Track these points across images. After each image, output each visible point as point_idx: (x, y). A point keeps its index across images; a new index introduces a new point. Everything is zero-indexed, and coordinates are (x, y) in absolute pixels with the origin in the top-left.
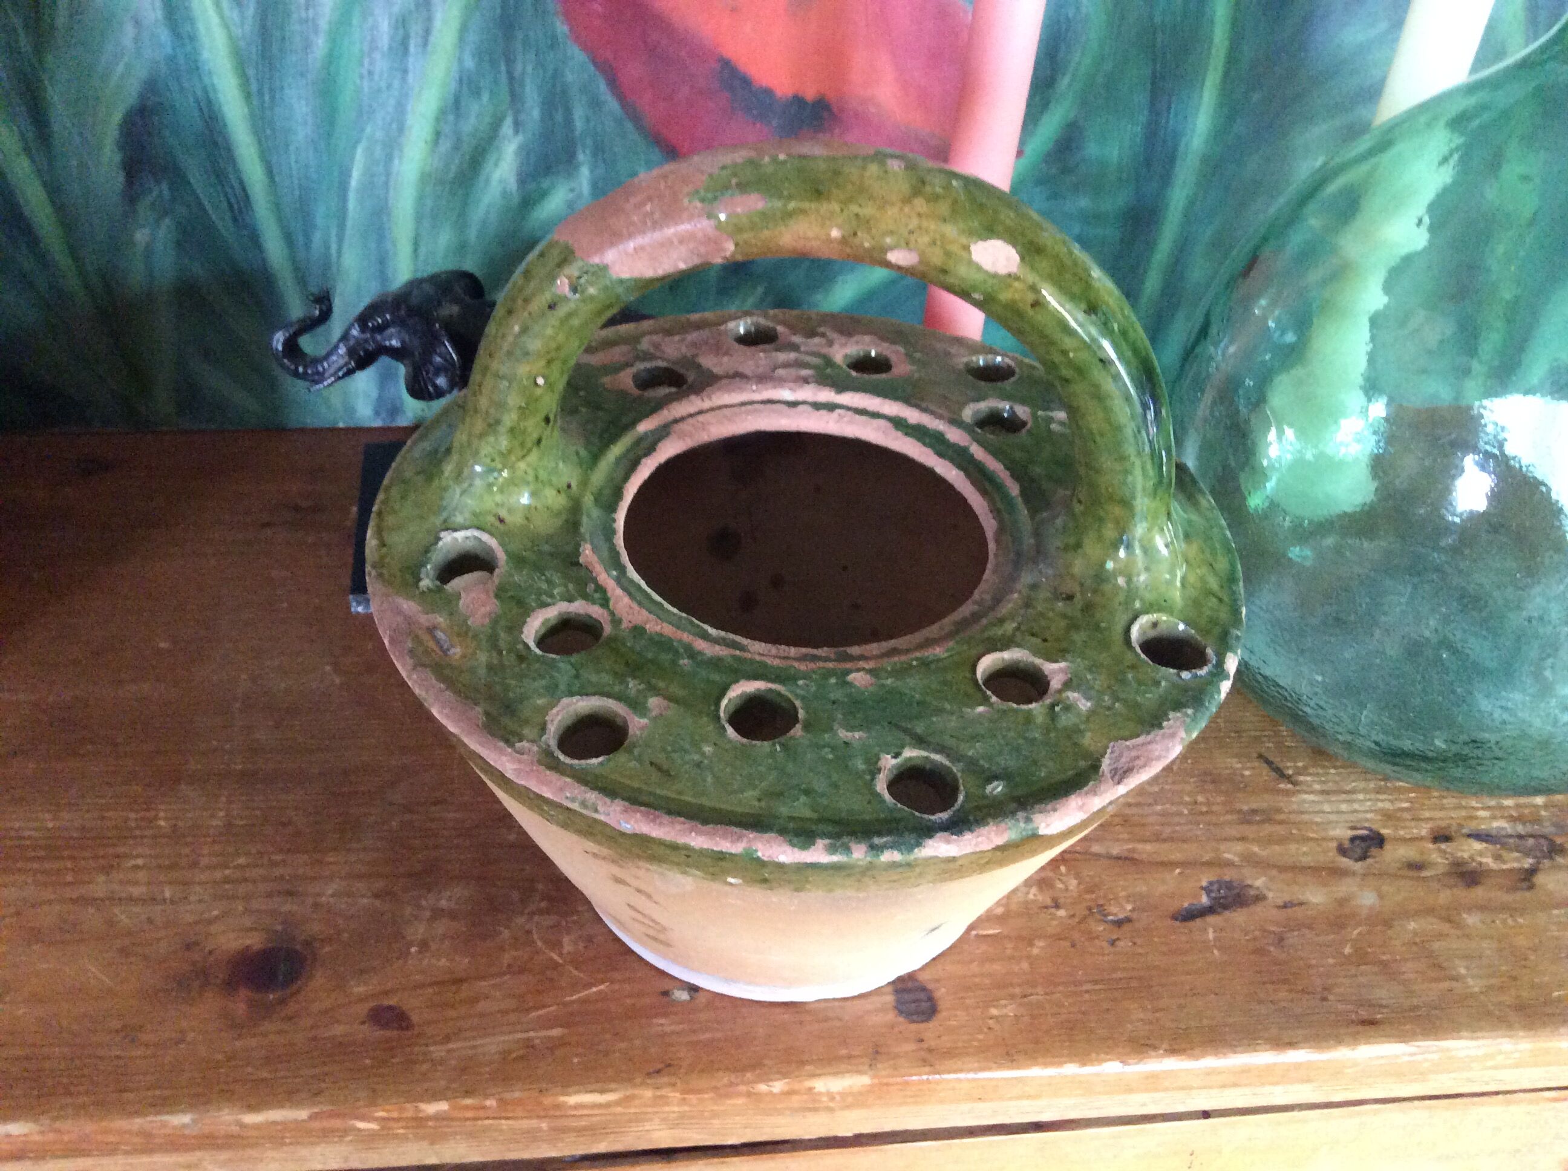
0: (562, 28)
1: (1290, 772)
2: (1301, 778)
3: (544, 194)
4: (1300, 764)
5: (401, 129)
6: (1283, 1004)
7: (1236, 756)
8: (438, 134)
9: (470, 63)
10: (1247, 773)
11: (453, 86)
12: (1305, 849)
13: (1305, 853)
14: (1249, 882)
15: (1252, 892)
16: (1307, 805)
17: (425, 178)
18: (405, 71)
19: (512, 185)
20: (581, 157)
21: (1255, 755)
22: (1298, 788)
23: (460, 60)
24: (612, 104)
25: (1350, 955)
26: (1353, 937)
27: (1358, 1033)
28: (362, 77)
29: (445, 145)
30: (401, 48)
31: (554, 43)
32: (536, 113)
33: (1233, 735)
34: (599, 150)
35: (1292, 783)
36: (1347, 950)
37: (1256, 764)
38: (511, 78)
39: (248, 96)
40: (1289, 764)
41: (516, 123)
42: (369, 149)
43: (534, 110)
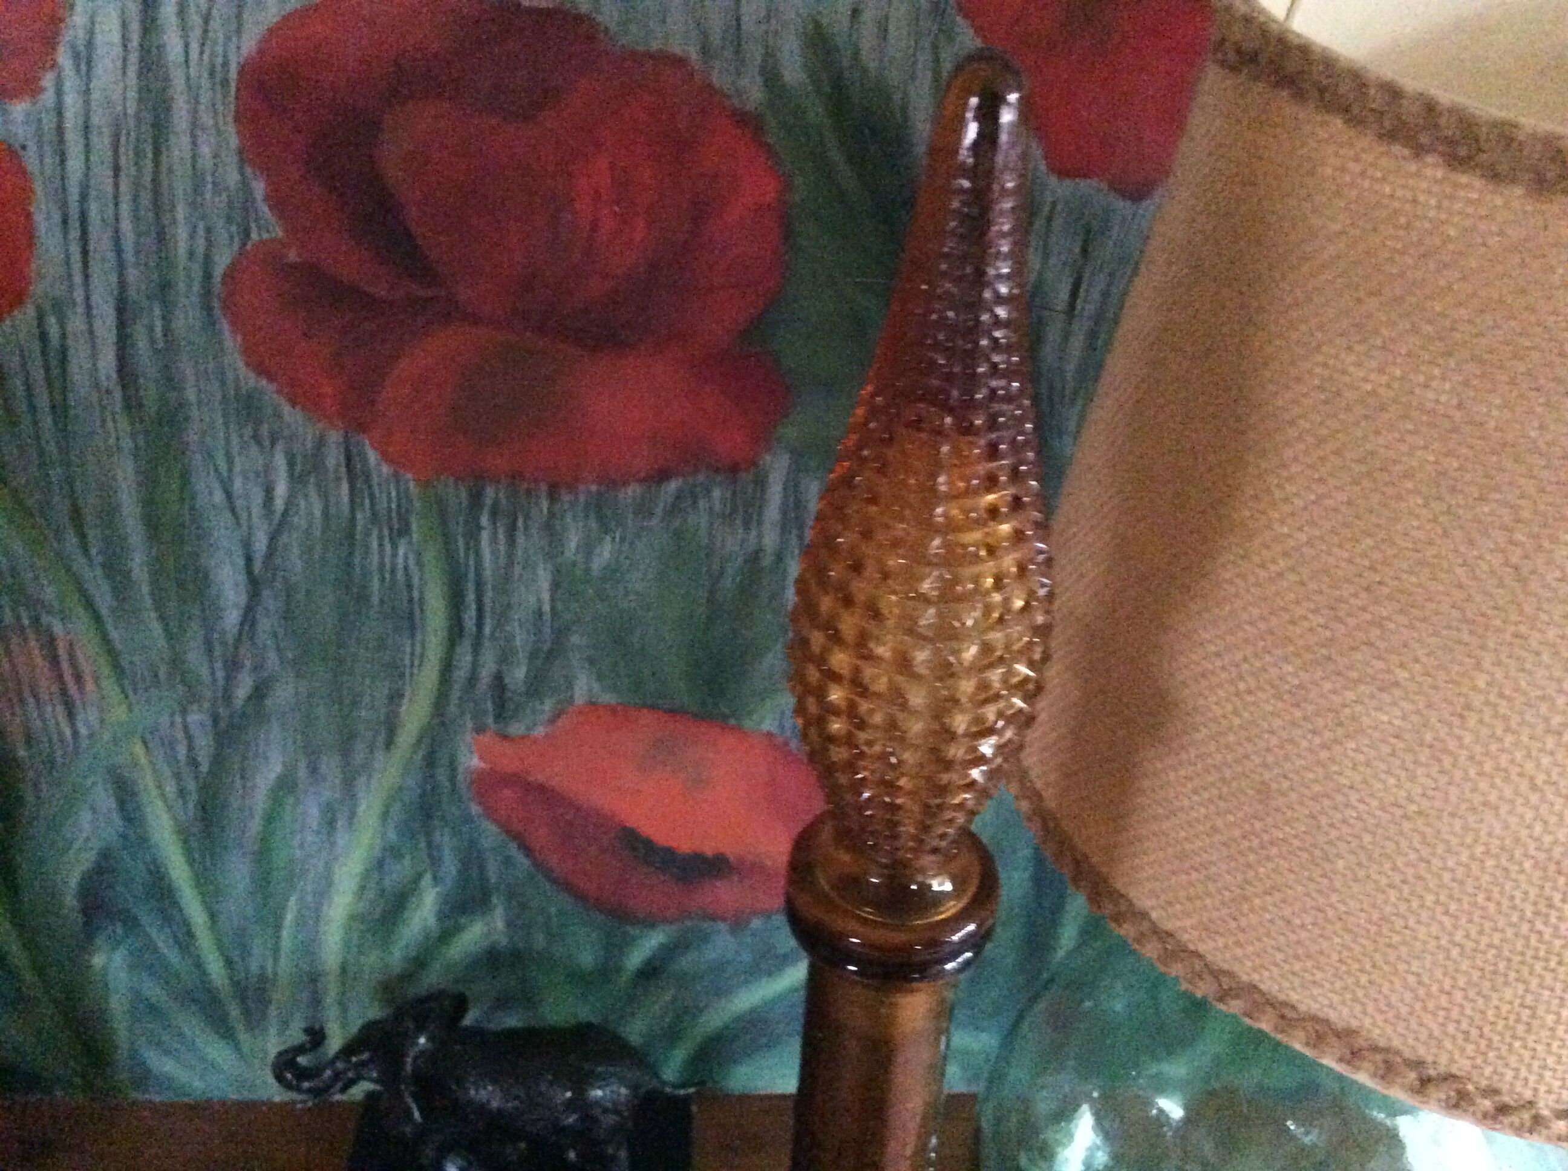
0: (475, 809)
3: (458, 929)
5: (330, 884)
8: (363, 888)
9: (392, 836)
11: (377, 853)
17: (352, 917)
18: (333, 844)
19: (432, 921)
20: (495, 900)
23: (384, 834)
24: (523, 861)
28: (293, 848)
29: (370, 895)
30: (330, 824)
31: (468, 819)
32: (453, 872)
34: (511, 895)
38: (429, 844)
39: (191, 862)
41: (435, 878)
42: (301, 899)
43: (450, 867)
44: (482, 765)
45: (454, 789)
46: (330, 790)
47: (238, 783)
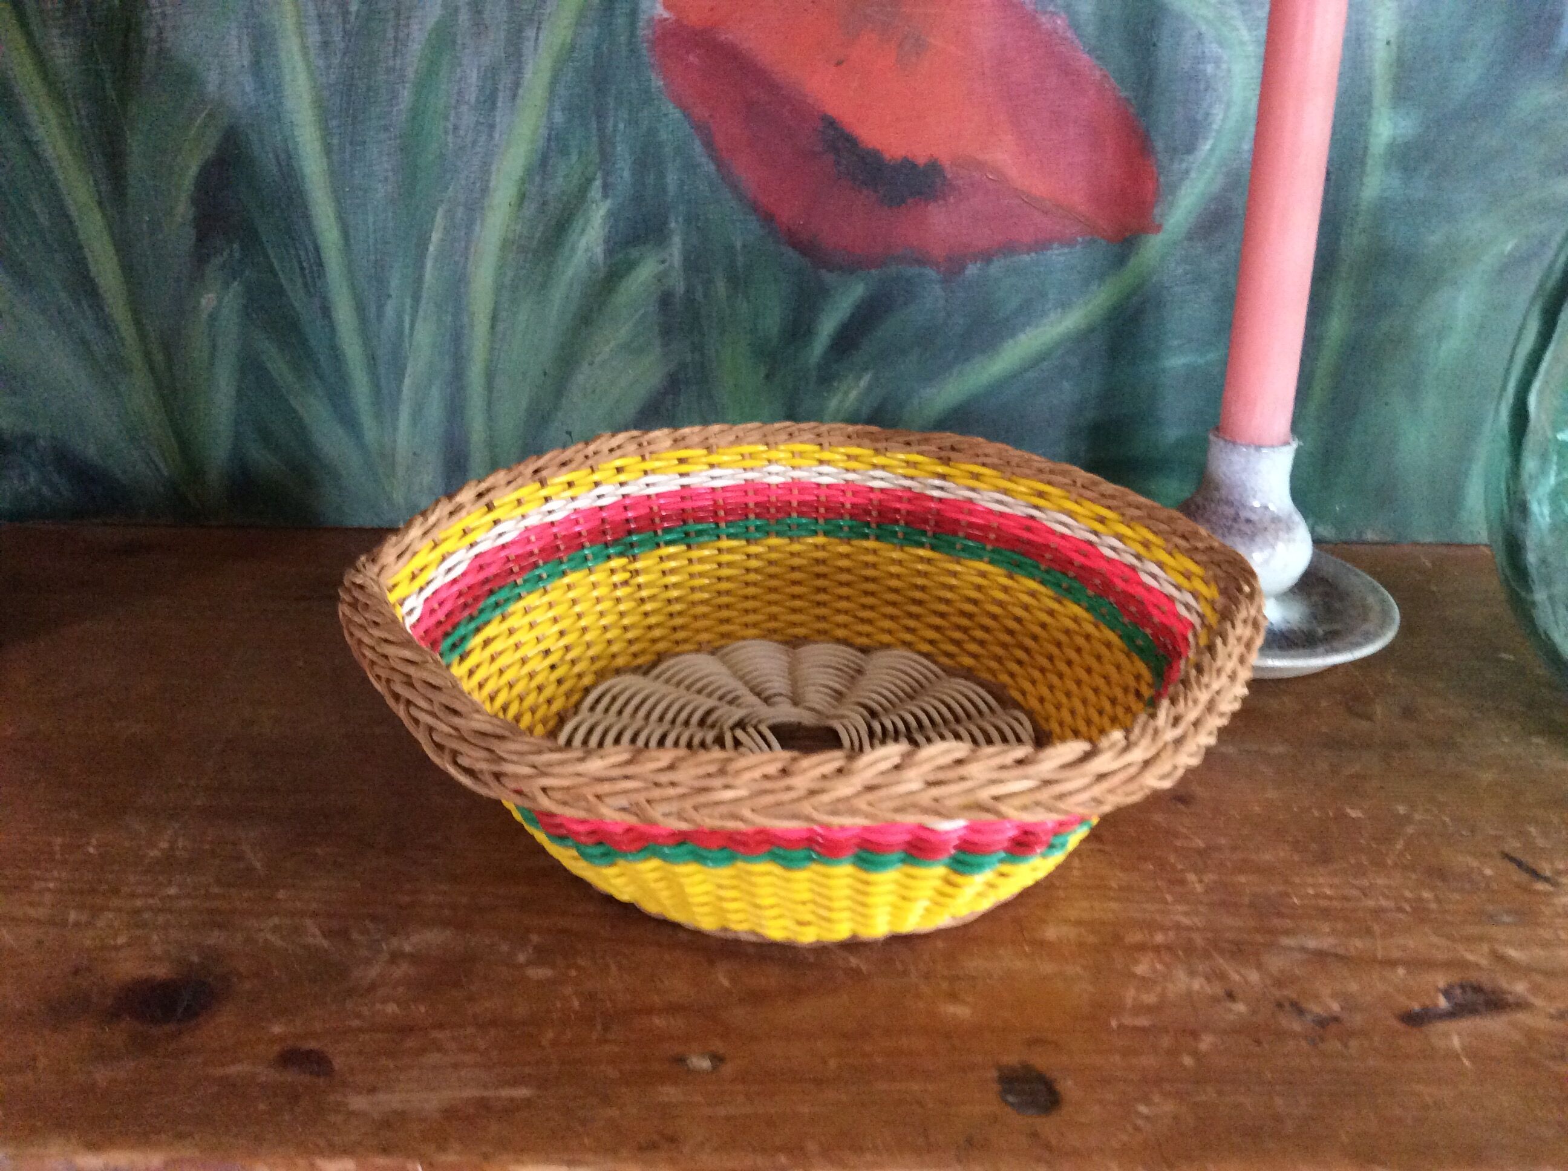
0: (657, 82)
1: (1548, 873)
2: (1564, 880)
3: (631, 266)
4: (1560, 866)
5: (485, 190)
7: (1472, 853)
8: (522, 197)
9: (559, 117)
10: (1488, 872)
11: (541, 143)
14: (1505, 987)
15: (1510, 997)
17: (506, 244)
18: (492, 127)
19: (599, 251)
20: (673, 224)
21: (1497, 853)
22: (1559, 889)
23: (550, 116)
24: (708, 167)
28: (446, 132)
29: (530, 209)
30: (489, 101)
31: (648, 99)
32: (626, 174)
34: (691, 218)
37: (1500, 863)
38: (602, 136)
39: (328, 150)
40: (1545, 865)
41: (605, 186)
42: (450, 213)
43: (624, 172)
44: (666, 15)
45: (633, 51)
46: (493, 46)
47: (390, 34)
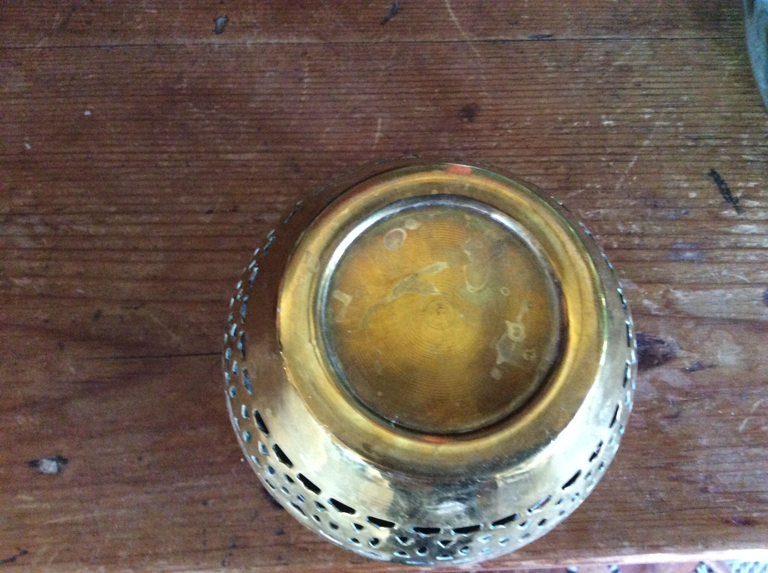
1: (739, 195)
2: (750, 203)
4: (752, 184)
6: (661, 495)
7: (686, 171)
10: (693, 195)
12: (730, 296)
13: (728, 302)
14: (662, 336)
15: (661, 350)
16: (745, 239)
21: (706, 171)
22: (742, 216)
25: (745, 433)
26: (752, 410)
27: (727, 535)
33: (690, 143)
35: (739, 209)
36: (741, 428)
37: (705, 183)
40: (740, 184)
